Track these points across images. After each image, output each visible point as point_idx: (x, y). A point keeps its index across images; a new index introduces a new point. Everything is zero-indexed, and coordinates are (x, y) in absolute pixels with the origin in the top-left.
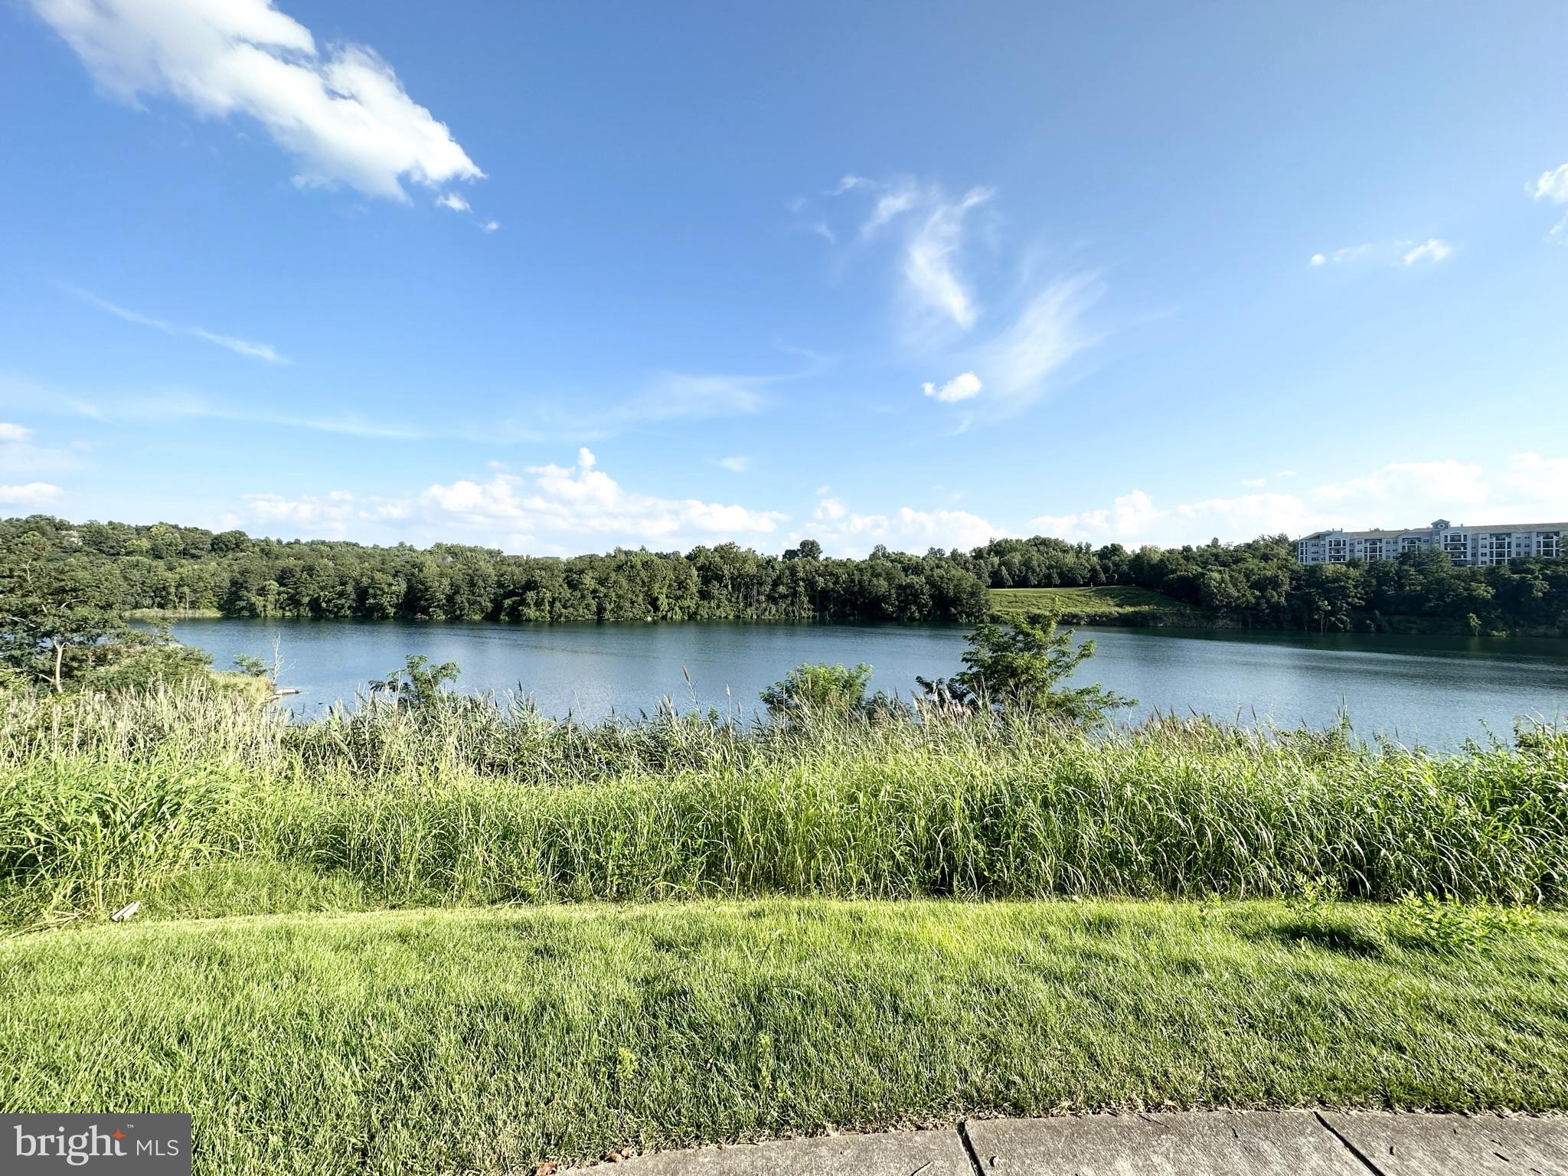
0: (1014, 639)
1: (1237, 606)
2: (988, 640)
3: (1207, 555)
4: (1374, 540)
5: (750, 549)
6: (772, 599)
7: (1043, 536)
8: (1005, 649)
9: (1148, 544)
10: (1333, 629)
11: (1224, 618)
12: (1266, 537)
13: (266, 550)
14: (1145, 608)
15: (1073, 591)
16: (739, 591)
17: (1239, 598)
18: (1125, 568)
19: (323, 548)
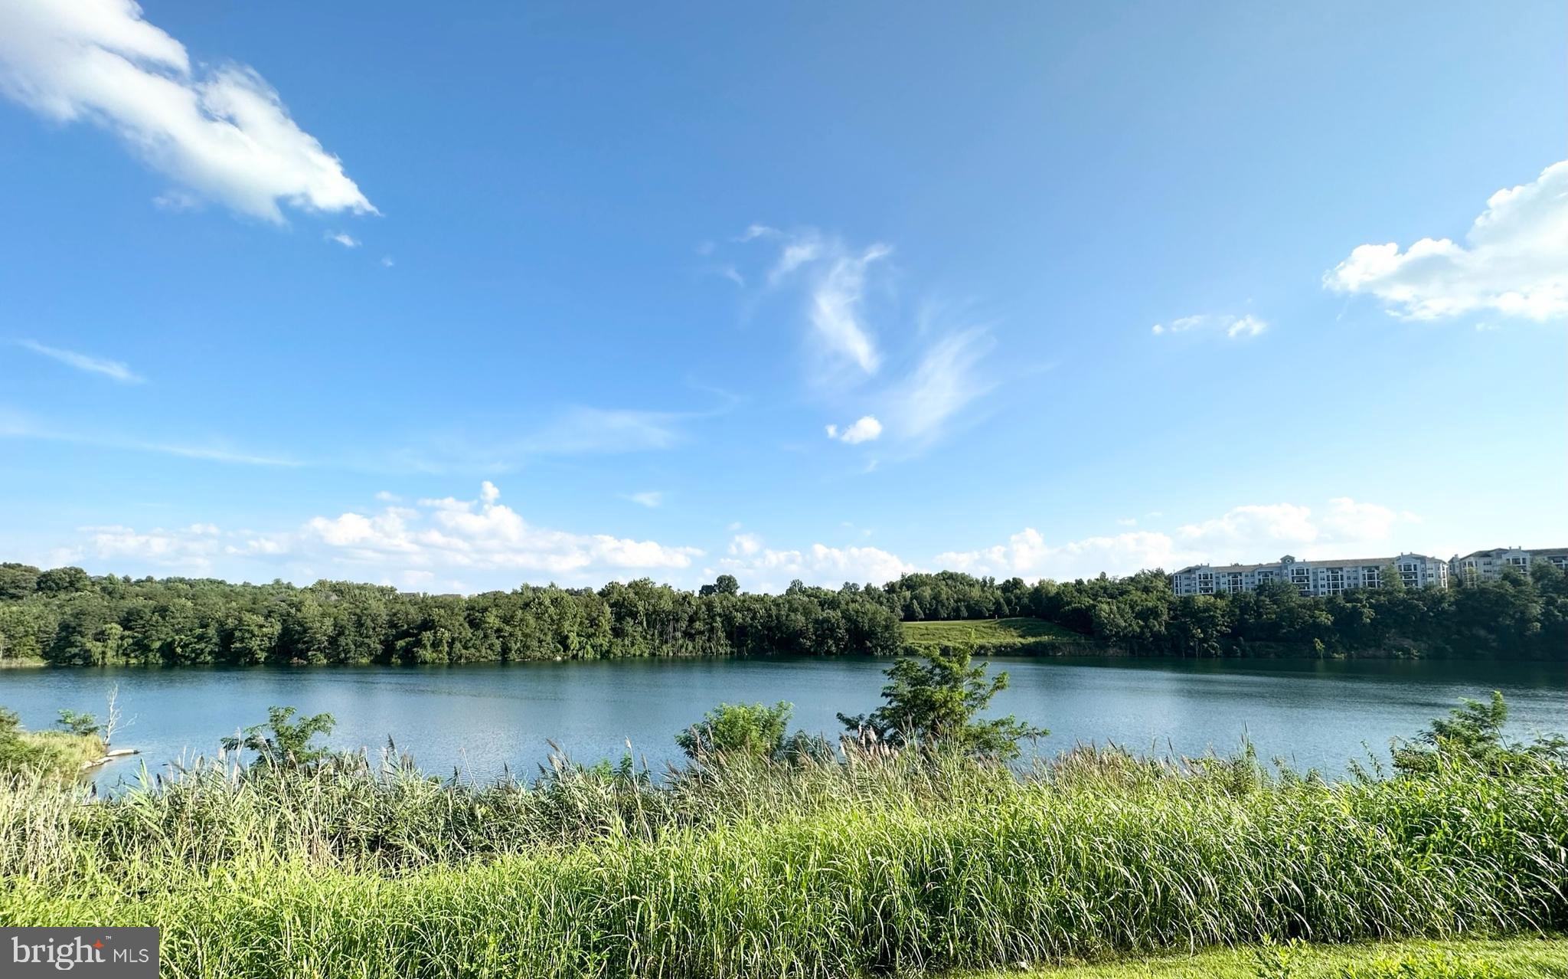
0: (931, 672)
1: (1125, 635)
2: (906, 674)
3: (1097, 588)
4: (1235, 573)
5: (665, 585)
6: (688, 635)
7: (951, 570)
8: (924, 683)
9: (1046, 578)
10: (1206, 654)
11: (1115, 646)
12: (1146, 571)
13: (109, 588)
14: (1045, 638)
15: (980, 623)
16: (654, 628)
17: (1126, 627)
18: (1026, 600)
19: (181, 586)
